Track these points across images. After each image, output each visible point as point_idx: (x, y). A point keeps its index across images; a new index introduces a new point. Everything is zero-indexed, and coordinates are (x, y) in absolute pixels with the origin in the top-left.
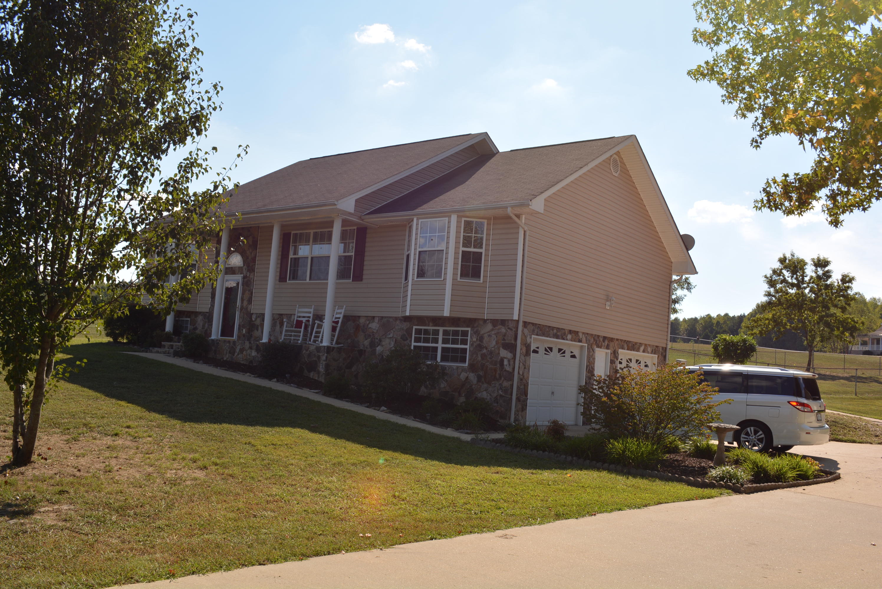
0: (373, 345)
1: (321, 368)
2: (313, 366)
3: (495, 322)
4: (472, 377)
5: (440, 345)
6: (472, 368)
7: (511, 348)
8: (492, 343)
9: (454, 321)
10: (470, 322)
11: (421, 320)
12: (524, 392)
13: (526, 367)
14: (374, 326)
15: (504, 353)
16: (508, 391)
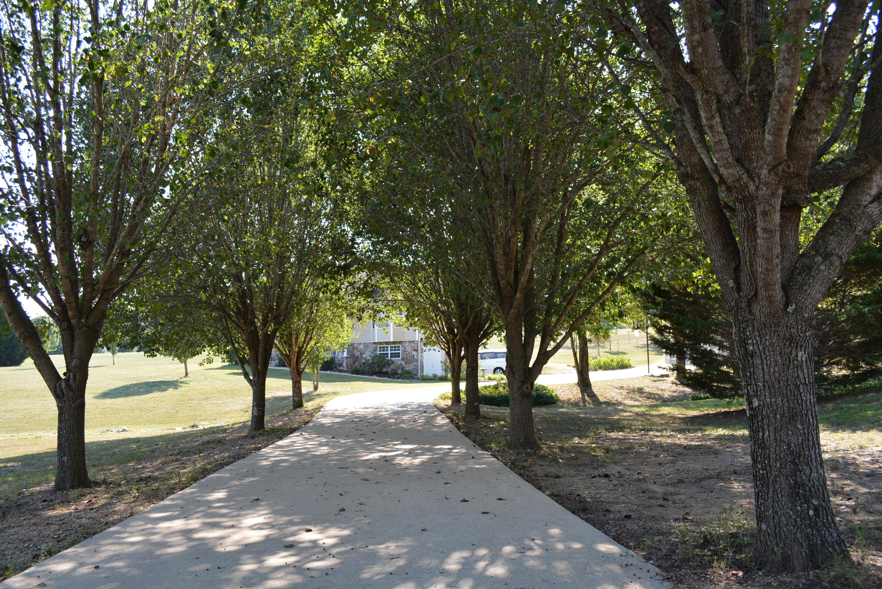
0: (361, 354)
1: (345, 365)
2: (341, 365)
3: (410, 342)
4: (403, 363)
5: (389, 352)
6: (403, 359)
7: (416, 350)
8: (409, 349)
9: (394, 343)
10: (400, 342)
11: (381, 343)
12: (422, 366)
13: (422, 357)
14: (361, 347)
15: (414, 353)
16: (417, 366)
